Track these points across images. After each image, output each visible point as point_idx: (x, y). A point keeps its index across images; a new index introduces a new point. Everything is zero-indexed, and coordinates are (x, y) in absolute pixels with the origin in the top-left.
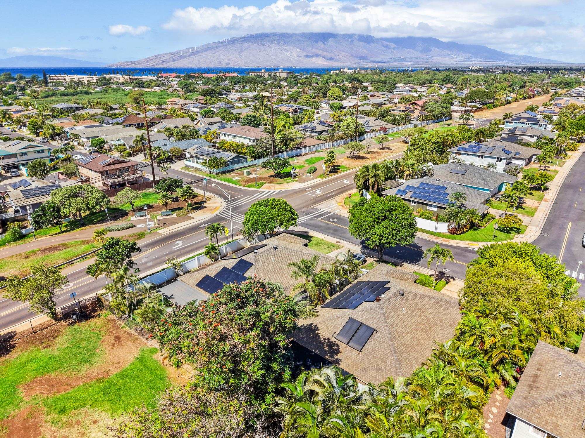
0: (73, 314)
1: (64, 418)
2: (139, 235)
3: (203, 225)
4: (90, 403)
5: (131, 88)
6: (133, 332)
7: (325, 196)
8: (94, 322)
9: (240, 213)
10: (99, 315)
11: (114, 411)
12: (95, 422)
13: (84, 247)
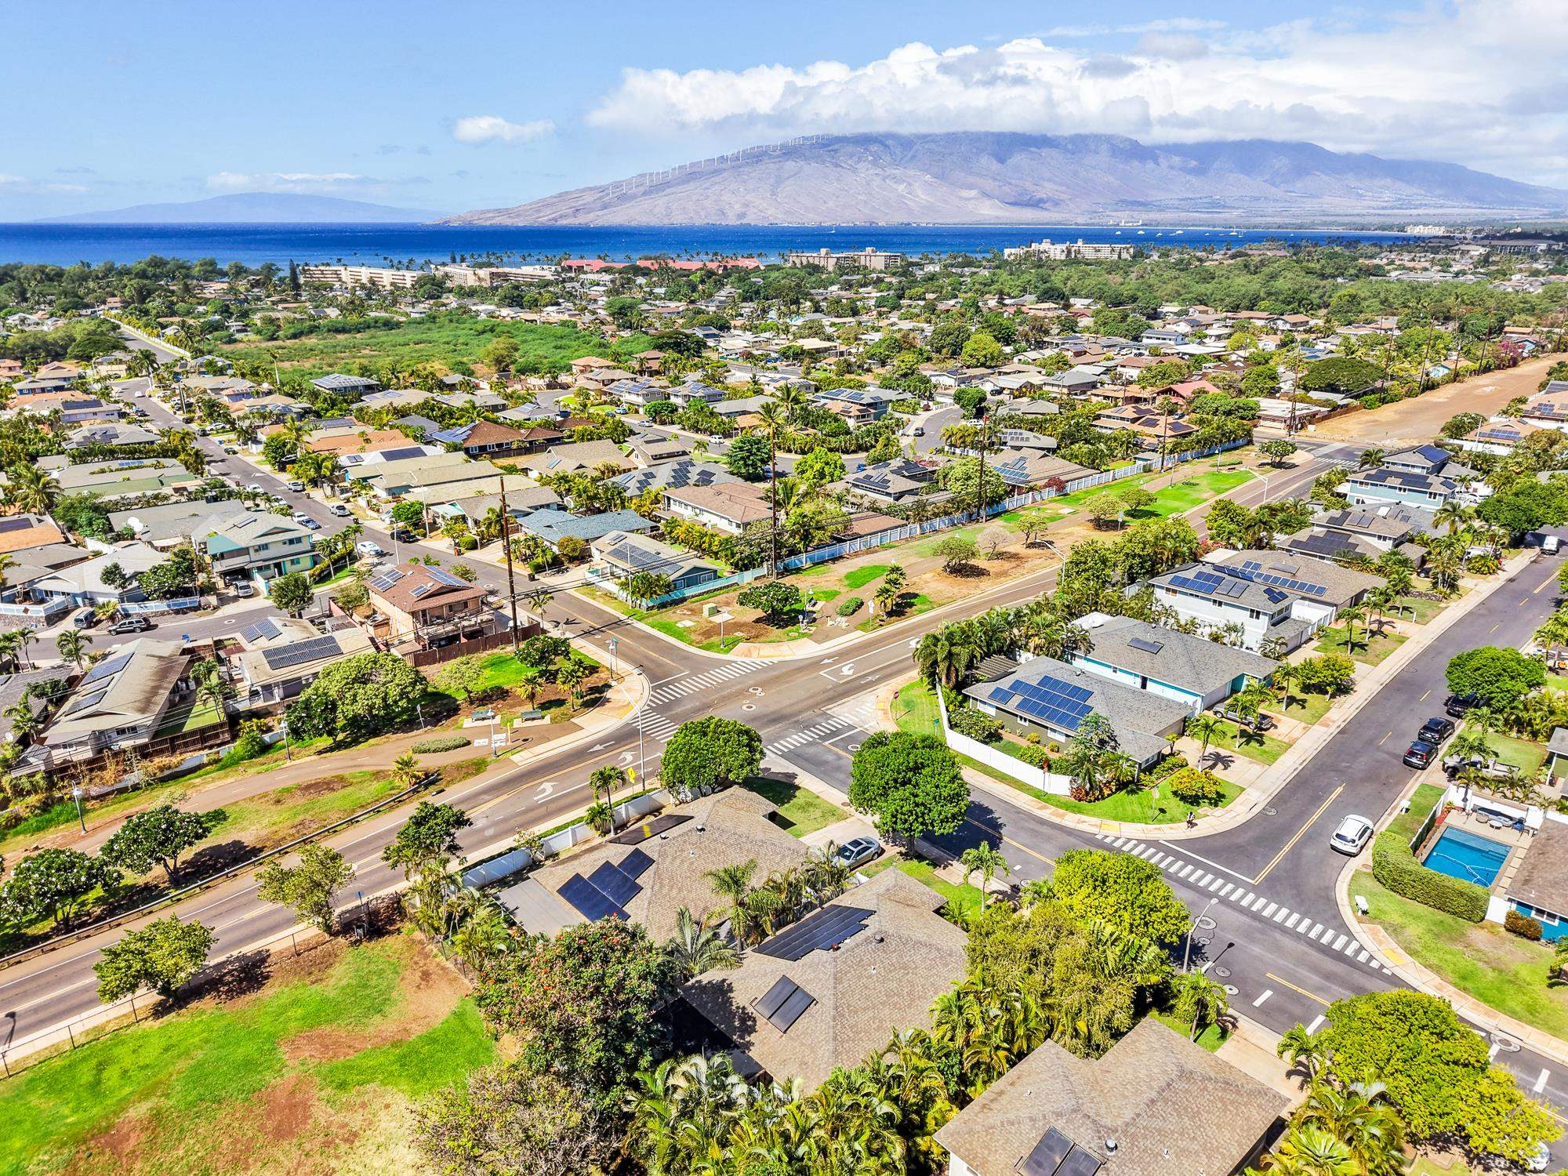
0: (359, 927)
1: (344, 1097)
2: (476, 764)
3: (598, 747)
4: (381, 1077)
5: (492, 307)
6: (450, 965)
7: (856, 683)
8: (391, 944)
9: (674, 719)
10: (399, 931)
11: (415, 1093)
12: (387, 1106)
13: (376, 786)
